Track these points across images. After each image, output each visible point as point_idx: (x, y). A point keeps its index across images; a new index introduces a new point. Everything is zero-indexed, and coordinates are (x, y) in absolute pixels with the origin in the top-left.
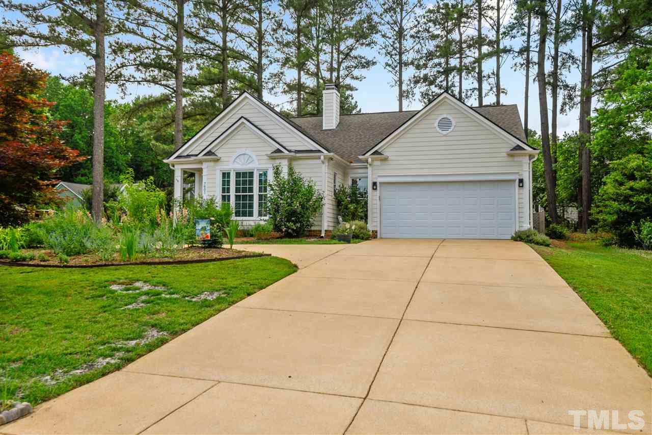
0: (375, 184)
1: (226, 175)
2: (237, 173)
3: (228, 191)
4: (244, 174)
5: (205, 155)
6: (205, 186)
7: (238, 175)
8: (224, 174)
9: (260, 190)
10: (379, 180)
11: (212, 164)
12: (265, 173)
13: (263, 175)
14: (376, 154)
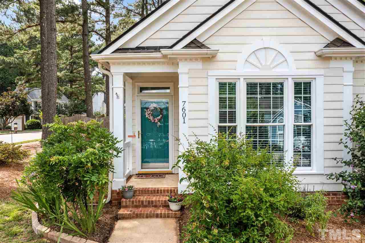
1: (227, 88)
2: (248, 85)
4: (264, 86)
5: (187, 46)
6: (184, 109)
7: (252, 86)
8: (222, 86)
9: (297, 118)
12: (307, 84)
13: (302, 87)
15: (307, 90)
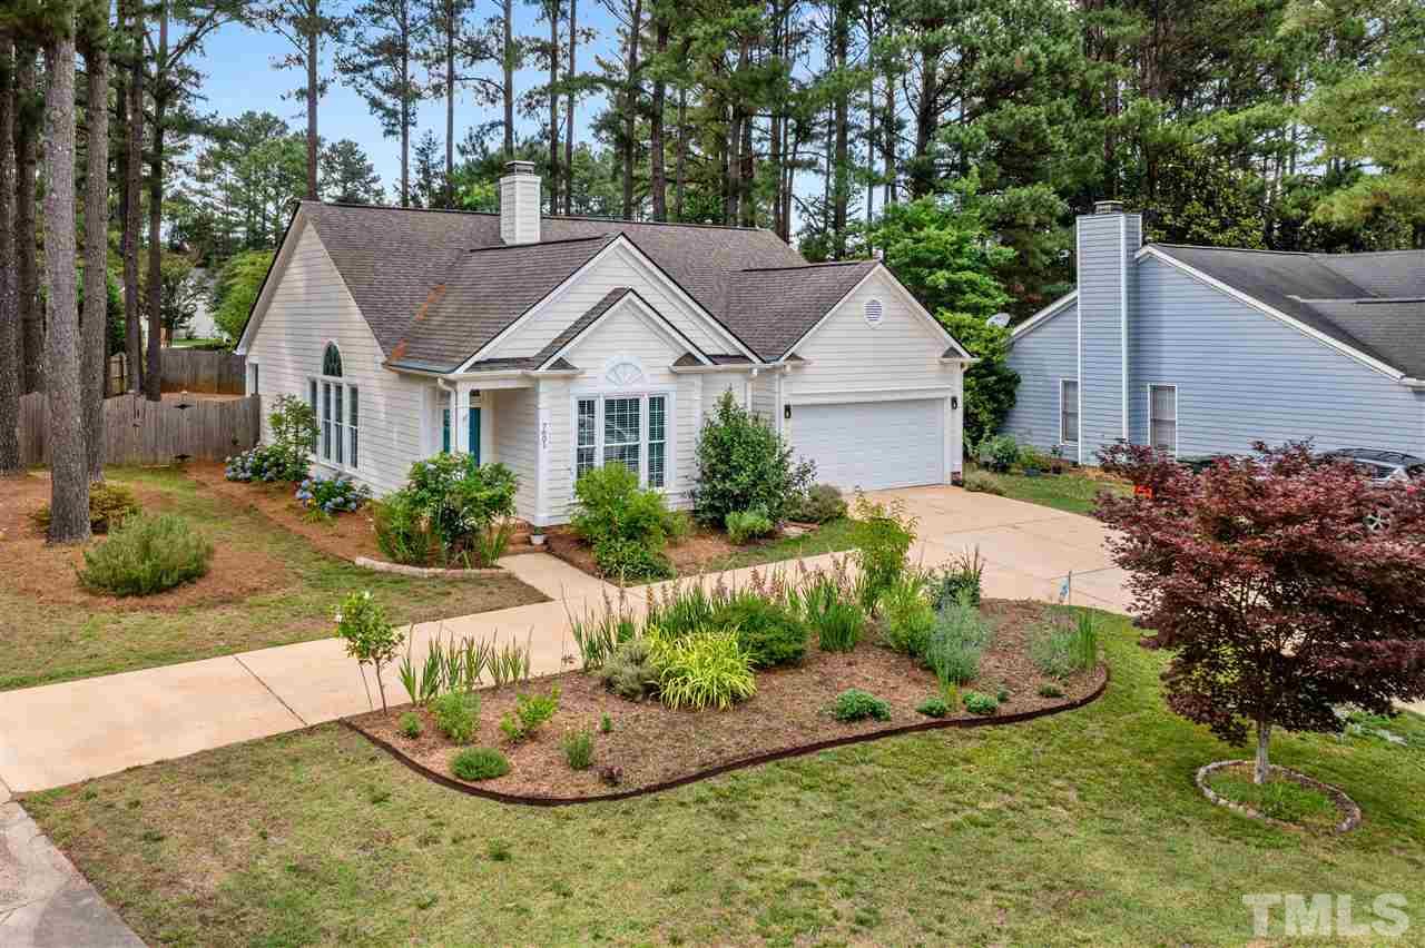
0: (788, 408)
2: (607, 402)
3: (591, 439)
4: (622, 402)
5: (553, 365)
6: (544, 432)
7: (610, 404)
8: (582, 405)
10: (792, 402)
11: (561, 383)
12: (662, 400)
13: (657, 403)
14: (793, 357)
15: (662, 407)
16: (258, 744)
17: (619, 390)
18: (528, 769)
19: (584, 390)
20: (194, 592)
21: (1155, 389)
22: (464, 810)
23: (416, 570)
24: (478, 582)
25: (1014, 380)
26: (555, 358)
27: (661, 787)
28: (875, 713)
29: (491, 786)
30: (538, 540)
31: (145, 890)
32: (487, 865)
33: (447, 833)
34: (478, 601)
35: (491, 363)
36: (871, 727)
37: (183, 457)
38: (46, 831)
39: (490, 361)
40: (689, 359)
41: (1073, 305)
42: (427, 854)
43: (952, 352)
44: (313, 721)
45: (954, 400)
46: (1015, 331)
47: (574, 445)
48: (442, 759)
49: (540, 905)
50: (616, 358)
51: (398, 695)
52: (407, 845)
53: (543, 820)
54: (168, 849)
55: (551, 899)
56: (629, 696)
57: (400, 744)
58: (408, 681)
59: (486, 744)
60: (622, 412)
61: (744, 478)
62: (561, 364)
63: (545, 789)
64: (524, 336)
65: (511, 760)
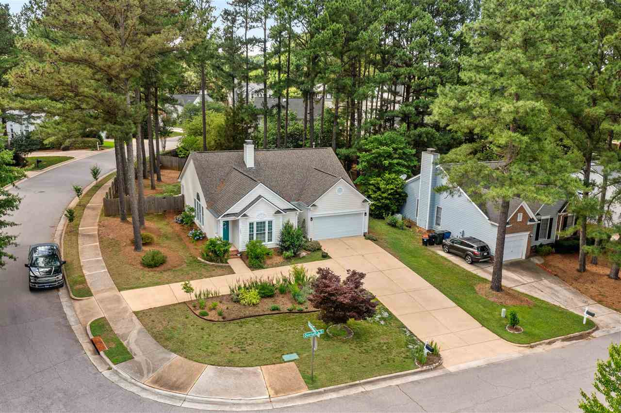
0: (312, 218)
1: (251, 224)
3: (253, 232)
4: (261, 223)
6: (241, 230)
7: (257, 223)
9: (269, 230)
10: (313, 217)
11: (245, 220)
12: (271, 222)
13: (270, 223)
14: (314, 205)
15: (271, 223)
16: (170, 305)
17: (259, 220)
18: (212, 315)
19: (251, 221)
20: (162, 268)
21: (438, 207)
22: (200, 321)
23: (209, 263)
24: (221, 267)
25: (406, 196)
26: (243, 214)
27: (232, 320)
28: (278, 309)
29: (205, 317)
30: (239, 255)
31: (151, 329)
32: (200, 330)
33: (196, 324)
34: (219, 273)
35: (228, 215)
36: (277, 312)
37: (165, 211)
38: (138, 318)
39: (228, 214)
40: (278, 212)
41: (419, 178)
42: (192, 328)
43: (365, 201)
44: (180, 302)
45: (366, 213)
46: (407, 181)
47: (248, 233)
48: (197, 312)
49: (205, 337)
50: (259, 212)
51: (194, 298)
52: (189, 326)
53: (211, 323)
54: (155, 323)
55: (208, 336)
56: (235, 302)
57: (192, 308)
58: (196, 296)
59: (206, 310)
60: (261, 225)
61: (288, 243)
62: (245, 215)
63: (213, 319)
64: (236, 208)
65: (209, 313)
